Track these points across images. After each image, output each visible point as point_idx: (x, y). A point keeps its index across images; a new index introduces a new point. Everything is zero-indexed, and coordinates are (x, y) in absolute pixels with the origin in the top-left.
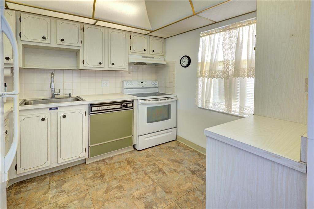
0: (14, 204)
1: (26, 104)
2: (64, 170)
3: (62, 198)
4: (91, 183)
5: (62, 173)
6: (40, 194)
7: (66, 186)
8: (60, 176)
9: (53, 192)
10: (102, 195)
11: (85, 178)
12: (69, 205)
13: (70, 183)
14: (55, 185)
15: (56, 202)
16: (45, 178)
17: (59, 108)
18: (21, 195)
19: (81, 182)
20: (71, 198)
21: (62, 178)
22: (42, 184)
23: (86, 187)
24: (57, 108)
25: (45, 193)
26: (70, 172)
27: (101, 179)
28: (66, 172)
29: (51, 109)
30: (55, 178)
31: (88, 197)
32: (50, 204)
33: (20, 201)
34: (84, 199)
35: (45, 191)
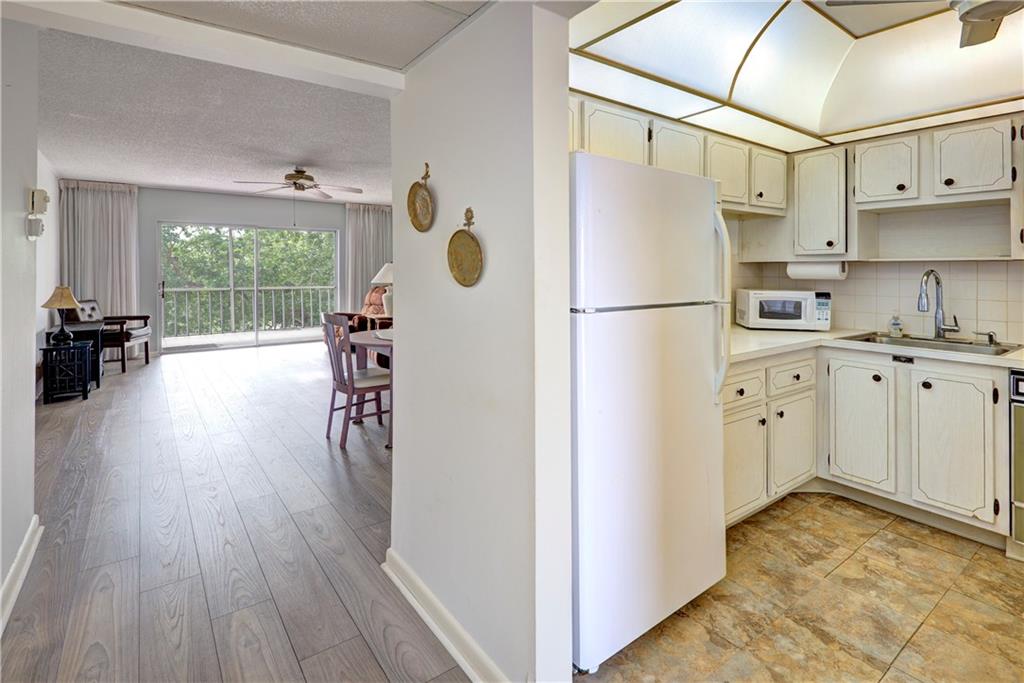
0: (811, 515)
1: (868, 340)
2: (935, 531)
3: (881, 559)
4: (972, 587)
5: (926, 532)
6: (854, 530)
7: (909, 553)
8: (915, 532)
9: (877, 543)
10: (972, 622)
11: (967, 572)
12: (885, 577)
13: (924, 555)
14: (890, 536)
15: (866, 557)
16: (884, 518)
17: (915, 361)
18: (827, 512)
19: (949, 571)
20: (899, 573)
21: (914, 538)
22: (869, 521)
23: (949, 584)
24: (910, 360)
25: (862, 535)
26: (944, 542)
27: (1011, 603)
28: (936, 535)
29: (896, 358)
30: (902, 529)
31: (936, 598)
32: (856, 551)
33: (820, 518)
34: (922, 594)
35: (865, 532)
